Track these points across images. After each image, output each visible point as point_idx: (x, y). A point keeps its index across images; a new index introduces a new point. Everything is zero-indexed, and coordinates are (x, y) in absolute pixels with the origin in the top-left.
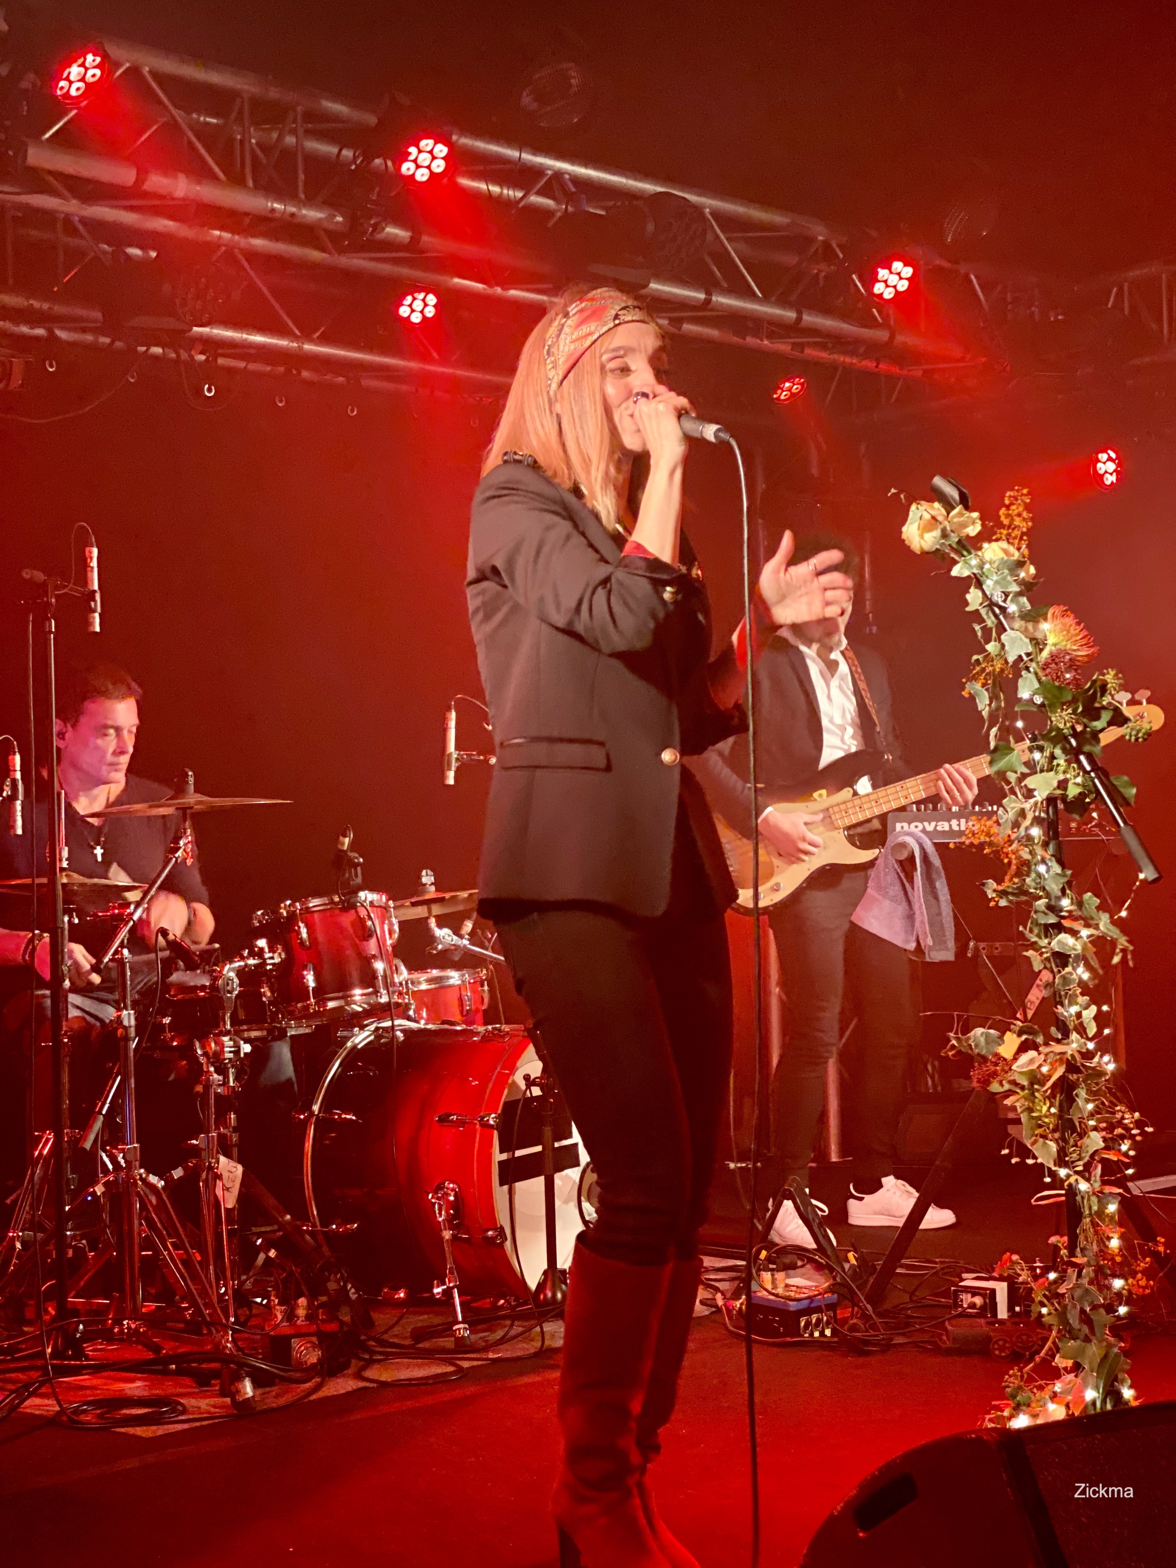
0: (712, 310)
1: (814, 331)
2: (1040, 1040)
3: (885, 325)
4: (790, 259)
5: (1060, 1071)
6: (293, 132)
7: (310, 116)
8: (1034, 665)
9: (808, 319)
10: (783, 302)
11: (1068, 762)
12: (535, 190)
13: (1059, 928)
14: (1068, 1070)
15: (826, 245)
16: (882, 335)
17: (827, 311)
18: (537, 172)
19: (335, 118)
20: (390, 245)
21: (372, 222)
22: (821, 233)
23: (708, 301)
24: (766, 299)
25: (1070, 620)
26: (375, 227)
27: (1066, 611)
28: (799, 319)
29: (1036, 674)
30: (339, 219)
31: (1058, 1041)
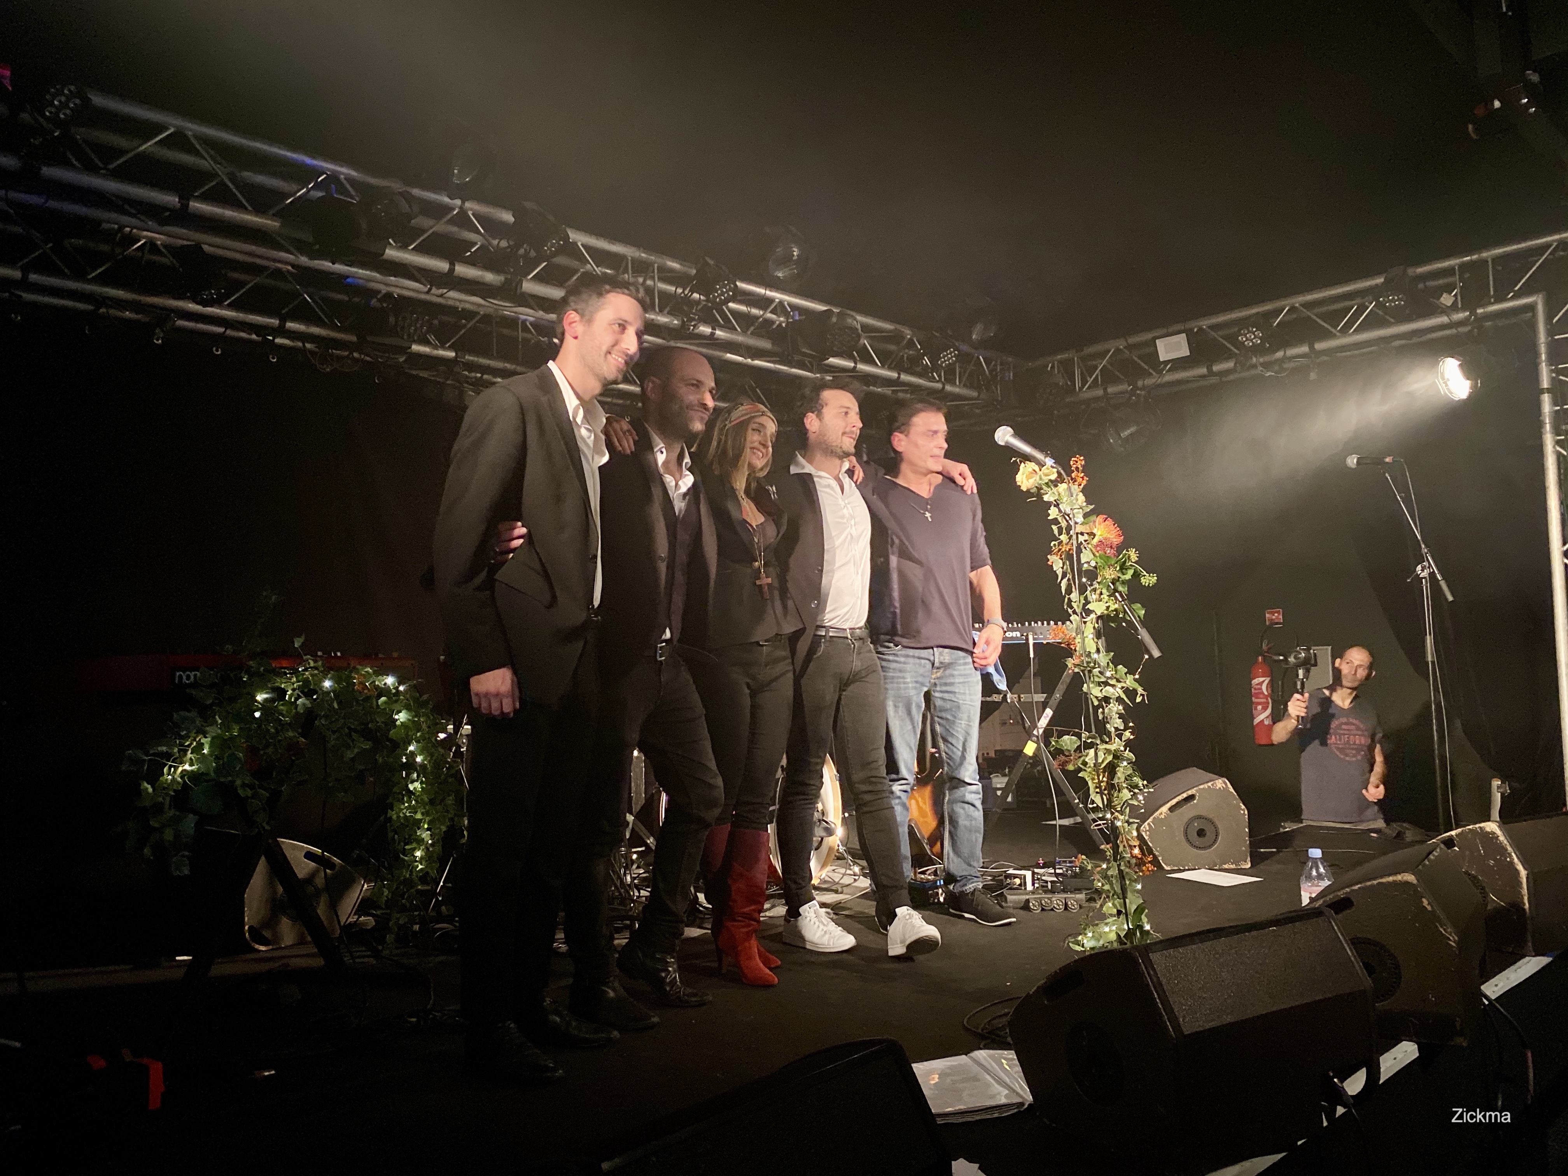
0: (857, 372)
1: (904, 384)
2: (1098, 742)
3: (940, 381)
4: (892, 347)
5: (1110, 758)
6: (653, 278)
7: (661, 269)
8: (1090, 546)
9: (904, 377)
10: (890, 368)
11: (1109, 596)
12: (769, 310)
13: (1106, 684)
14: (1114, 758)
15: (911, 340)
16: (939, 386)
17: (913, 374)
18: (770, 301)
19: (672, 270)
20: (701, 336)
21: (693, 324)
22: (908, 333)
23: (855, 367)
24: (883, 366)
25: (1110, 522)
26: (694, 326)
27: (1107, 518)
28: (899, 377)
29: (1092, 551)
30: (676, 322)
31: (1107, 743)
